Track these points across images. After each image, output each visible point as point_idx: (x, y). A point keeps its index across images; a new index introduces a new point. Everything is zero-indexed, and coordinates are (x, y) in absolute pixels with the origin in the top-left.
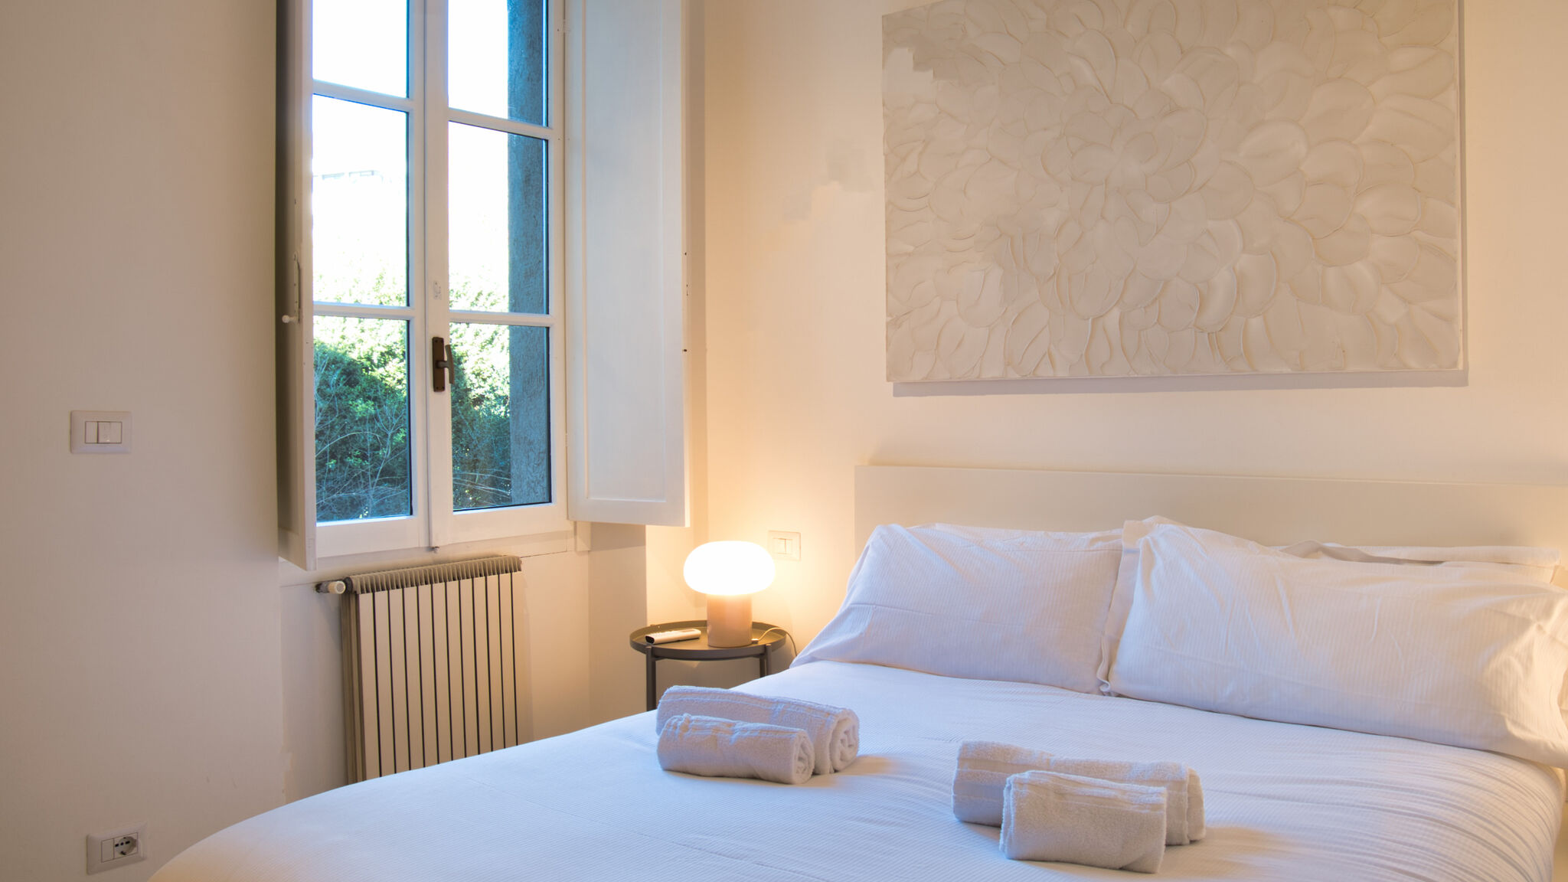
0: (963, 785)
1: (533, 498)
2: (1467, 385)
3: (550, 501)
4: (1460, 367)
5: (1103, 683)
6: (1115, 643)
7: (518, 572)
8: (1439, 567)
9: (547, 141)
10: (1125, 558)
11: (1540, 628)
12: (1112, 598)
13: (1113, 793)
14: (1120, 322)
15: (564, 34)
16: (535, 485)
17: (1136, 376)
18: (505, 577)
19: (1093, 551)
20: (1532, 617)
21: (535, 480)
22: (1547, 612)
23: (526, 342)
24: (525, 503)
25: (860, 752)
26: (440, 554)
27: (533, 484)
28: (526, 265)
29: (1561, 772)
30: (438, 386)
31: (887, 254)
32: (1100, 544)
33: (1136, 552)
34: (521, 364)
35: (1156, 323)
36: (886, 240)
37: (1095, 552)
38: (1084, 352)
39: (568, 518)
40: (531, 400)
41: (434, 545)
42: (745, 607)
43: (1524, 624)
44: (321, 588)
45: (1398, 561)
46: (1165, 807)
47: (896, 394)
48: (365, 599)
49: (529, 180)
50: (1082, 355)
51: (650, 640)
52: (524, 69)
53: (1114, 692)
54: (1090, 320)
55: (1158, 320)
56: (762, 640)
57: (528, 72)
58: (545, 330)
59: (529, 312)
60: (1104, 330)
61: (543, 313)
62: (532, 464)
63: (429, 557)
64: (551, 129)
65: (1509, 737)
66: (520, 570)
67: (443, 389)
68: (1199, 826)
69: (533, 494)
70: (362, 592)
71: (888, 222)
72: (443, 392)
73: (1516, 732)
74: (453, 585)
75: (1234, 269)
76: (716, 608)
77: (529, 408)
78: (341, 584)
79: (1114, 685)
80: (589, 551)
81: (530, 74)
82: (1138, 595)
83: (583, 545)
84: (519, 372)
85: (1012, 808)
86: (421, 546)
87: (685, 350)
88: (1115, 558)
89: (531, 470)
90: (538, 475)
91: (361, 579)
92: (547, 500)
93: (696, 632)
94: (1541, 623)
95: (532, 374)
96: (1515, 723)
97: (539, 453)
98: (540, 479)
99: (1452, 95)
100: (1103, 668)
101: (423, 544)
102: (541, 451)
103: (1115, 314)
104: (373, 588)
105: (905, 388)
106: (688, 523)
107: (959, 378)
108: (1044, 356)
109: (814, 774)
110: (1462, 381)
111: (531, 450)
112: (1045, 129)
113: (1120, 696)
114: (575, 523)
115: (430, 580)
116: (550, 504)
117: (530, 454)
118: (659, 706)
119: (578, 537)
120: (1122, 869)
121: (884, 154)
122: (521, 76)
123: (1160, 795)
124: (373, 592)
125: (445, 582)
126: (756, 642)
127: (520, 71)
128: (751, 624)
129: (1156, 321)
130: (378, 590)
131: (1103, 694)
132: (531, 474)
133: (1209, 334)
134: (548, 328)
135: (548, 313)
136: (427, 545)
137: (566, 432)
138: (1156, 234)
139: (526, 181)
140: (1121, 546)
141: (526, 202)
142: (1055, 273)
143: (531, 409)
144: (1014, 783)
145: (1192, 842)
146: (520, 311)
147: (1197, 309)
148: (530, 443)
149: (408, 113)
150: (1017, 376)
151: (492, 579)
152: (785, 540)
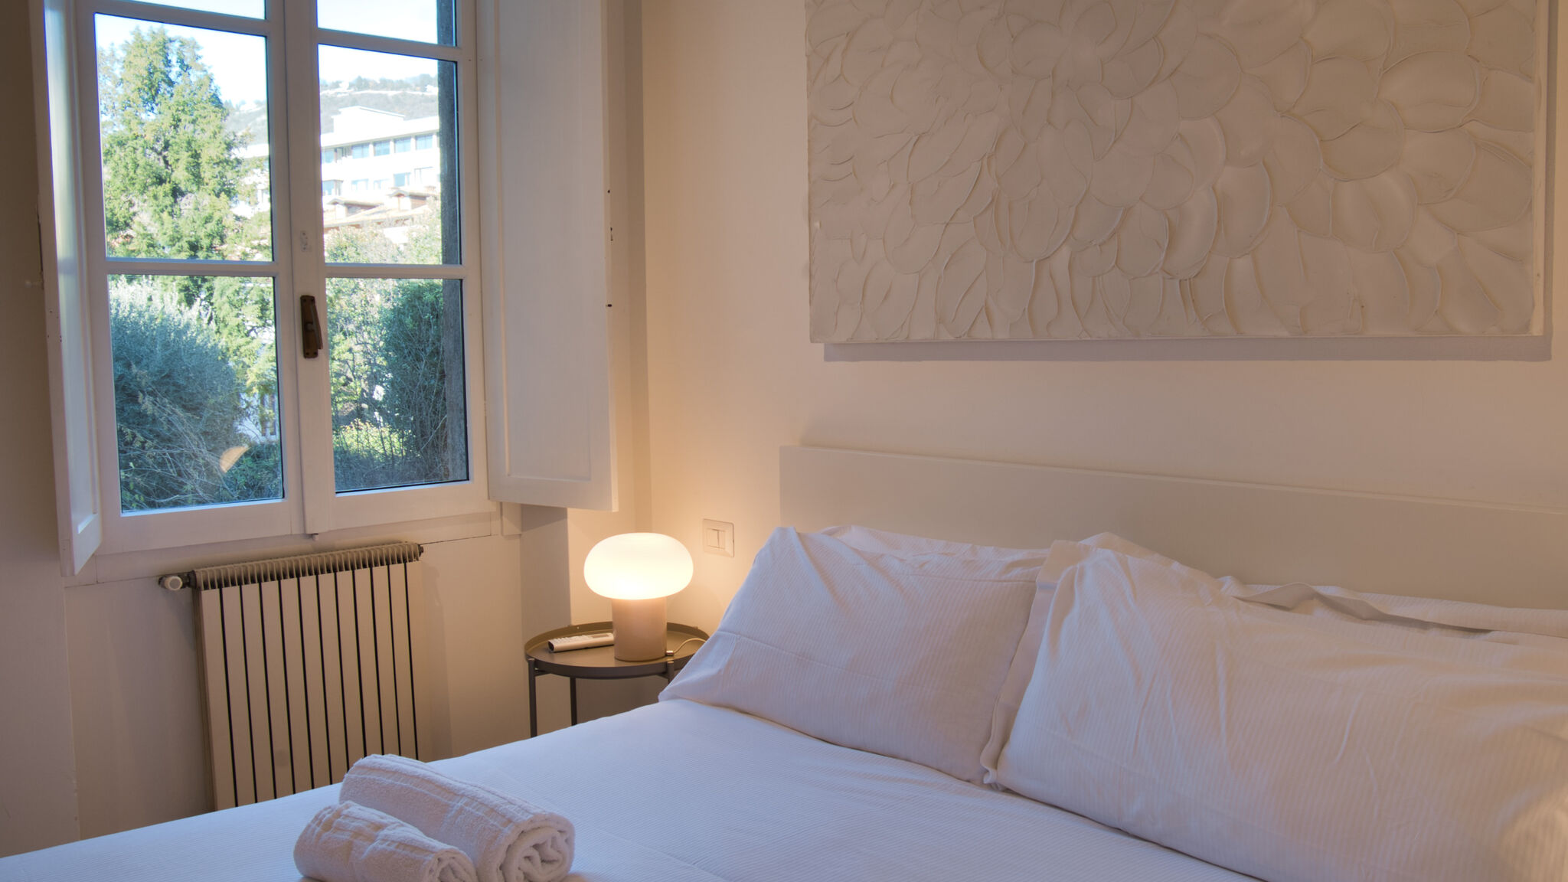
2: (1549, 358)
3: (468, 479)
4: (1537, 329)
5: (988, 771)
7: (414, 560)
8: (1483, 636)
9: (456, 63)
10: (1039, 595)
12: (1016, 649)
14: (1070, 267)
17: (1089, 339)
18: (397, 569)
19: (1005, 581)
30: (310, 351)
32: (1017, 572)
33: (1053, 588)
35: (1114, 266)
37: (1005, 584)
38: (1027, 307)
39: (491, 498)
41: (309, 532)
42: (655, 613)
44: (162, 583)
45: (1424, 625)
47: (827, 358)
48: (209, 597)
50: (1024, 310)
51: (551, 647)
53: (1003, 786)
54: (1034, 263)
55: (1116, 263)
58: (459, 282)
60: (1051, 276)
61: (457, 263)
63: (307, 545)
64: (462, 49)
66: (419, 559)
67: (315, 354)
70: (206, 588)
72: (316, 359)
75: (1213, 188)
78: (176, 580)
79: (1002, 775)
80: (517, 534)
83: (510, 528)
86: (294, 533)
87: (610, 306)
91: (205, 573)
92: (464, 477)
93: (610, 638)
100: (991, 747)
101: (296, 531)
103: (1065, 253)
104: (220, 584)
105: (840, 351)
106: (615, 508)
107: (886, 339)
108: (982, 309)
110: (1541, 352)
112: (982, 8)
113: (1006, 791)
114: (501, 504)
116: (467, 482)
118: (345, 780)
119: (504, 517)
121: (806, 56)
124: (221, 588)
126: (670, 655)
129: (1113, 263)
130: (227, 585)
131: (985, 786)
133: (1180, 281)
134: (461, 280)
135: (461, 263)
136: (302, 532)
137: (485, 400)
138: (1115, 142)
140: (1041, 577)
142: (993, 200)
147: (1166, 245)
149: (267, 38)
150: (951, 338)
152: (718, 531)
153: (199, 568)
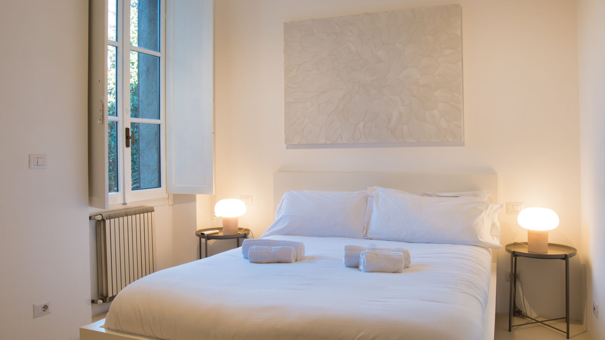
0: (347, 256)
1: (150, 186)
2: (465, 146)
3: (160, 187)
4: (463, 141)
5: (365, 236)
6: (368, 224)
7: (153, 212)
8: (459, 198)
9: (159, 57)
10: (369, 199)
11: (485, 212)
12: (366, 210)
13: (390, 254)
14: (364, 126)
15: (166, 19)
16: (151, 181)
17: (369, 143)
18: (150, 214)
20: (483, 210)
21: (151, 179)
22: (487, 208)
23: (147, 129)
24: (147, 188)
25: (305, 256)
26: (128, 206)
27: (150, 181)
28: (147, 101)
29: (490, 249)
30: (127, 146)
31: (285, 102)
32: (361, 195)
33: (373, 196)
34: (145, 137)
35: (375, 127)
36: (285, 97)
37: (359, 197)
39: (167, 193)
40: (149, 151)
42: (236, 221)
43: (482, 211)
44: (92, 218)
46: (403, 256)
47: (287, 148)
48: (107, 222)
49: (149, 70)
50: (351, 136)
51: (204, 234)
52: (147, 29)
53: (369, 238)
54: (354, 125)
56: (241, 232)
57: (148, 31)
58: (158, 125)
59: (149, 118)
60: (358, 128)
61: (157, 119)
62: (150, 174)
63: (124, 207)
64: (161, 53)
65: (479, 241)
66: (154, 211)
67: (129, 146)
68: (409, 262)
69: (150, 185)
70: (107, 219)
71: (285, 91)
73: (481, 240)
74: (134, 216)
75: (399, 111)
76: (226, 222)
77: (148, 153)
78: (99, 216)
79: (369, 236)
80: (172, 205)
81: (149, 32)
82: (375, 208)
83: (171, 203)
84: (144, 140)
85: (365, 259)
87: (213, 133)
88: (366, 199)
89: (149, 176)
90: (153, 178)
91: (106, 214)
92: (159, 187)
93: (217, 231)
94: (486, 211)
95: (150, 141)
96: (480, 237)
97: (153, 170)
98: (154, 179)
99: (460, 63)
100: (365, 231)
101: (122, 202)
102: (154, 168)
103: (362, 123)
104: (110, 218)
105: (290, 146)
106: (214, 193)
107: (310, 143)
108: (339, 136)
109: (296, 261)
110: (463, 145)
111: (150, 168)
113: (371, 239)
114: (168, 194)
115: (127, 215)
117: (149, 170)
118: (242, 245)
119: (169, 199)
120: (393, 273)
121: (284, 69)
122: (145, 32)
123: (401, 253)
124: (110, 219)
125: (132, 215)
126: (239, 233)
127: (145, 30)
128: (238, 228)
131: (365, 239)
132: (149, 177)
133: (391, 130)
134: (160, 125)
135: (159, 119)
137: (166, 162)
139: (147, 71)
140: (368, 195)
141: (147, 78)
142: (342, 110)
143: (149, 154)
144: (364, 253)
145: (407, 268)
146: (144, 118)
147: (388, 122)
148: (149, 166)
149: (117, 47)
150: (330, 143)
151: (146, 214)
152: (246, 198)
153: (103, 213)
